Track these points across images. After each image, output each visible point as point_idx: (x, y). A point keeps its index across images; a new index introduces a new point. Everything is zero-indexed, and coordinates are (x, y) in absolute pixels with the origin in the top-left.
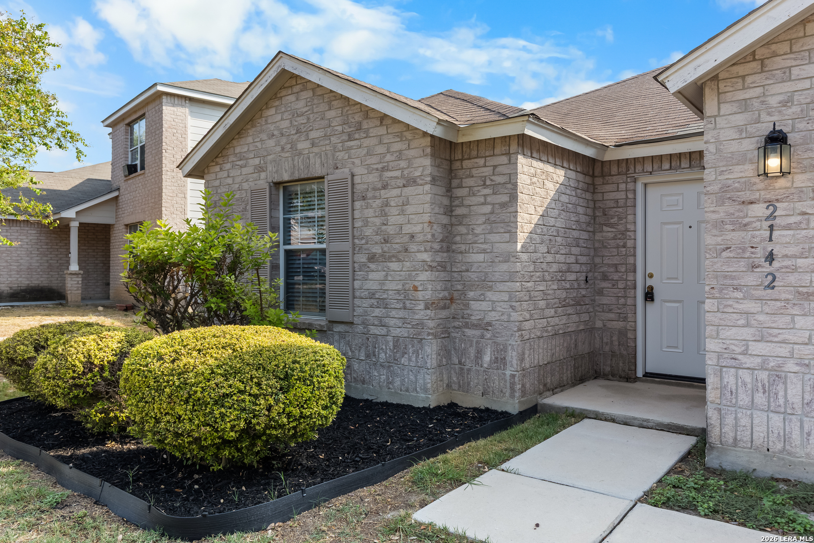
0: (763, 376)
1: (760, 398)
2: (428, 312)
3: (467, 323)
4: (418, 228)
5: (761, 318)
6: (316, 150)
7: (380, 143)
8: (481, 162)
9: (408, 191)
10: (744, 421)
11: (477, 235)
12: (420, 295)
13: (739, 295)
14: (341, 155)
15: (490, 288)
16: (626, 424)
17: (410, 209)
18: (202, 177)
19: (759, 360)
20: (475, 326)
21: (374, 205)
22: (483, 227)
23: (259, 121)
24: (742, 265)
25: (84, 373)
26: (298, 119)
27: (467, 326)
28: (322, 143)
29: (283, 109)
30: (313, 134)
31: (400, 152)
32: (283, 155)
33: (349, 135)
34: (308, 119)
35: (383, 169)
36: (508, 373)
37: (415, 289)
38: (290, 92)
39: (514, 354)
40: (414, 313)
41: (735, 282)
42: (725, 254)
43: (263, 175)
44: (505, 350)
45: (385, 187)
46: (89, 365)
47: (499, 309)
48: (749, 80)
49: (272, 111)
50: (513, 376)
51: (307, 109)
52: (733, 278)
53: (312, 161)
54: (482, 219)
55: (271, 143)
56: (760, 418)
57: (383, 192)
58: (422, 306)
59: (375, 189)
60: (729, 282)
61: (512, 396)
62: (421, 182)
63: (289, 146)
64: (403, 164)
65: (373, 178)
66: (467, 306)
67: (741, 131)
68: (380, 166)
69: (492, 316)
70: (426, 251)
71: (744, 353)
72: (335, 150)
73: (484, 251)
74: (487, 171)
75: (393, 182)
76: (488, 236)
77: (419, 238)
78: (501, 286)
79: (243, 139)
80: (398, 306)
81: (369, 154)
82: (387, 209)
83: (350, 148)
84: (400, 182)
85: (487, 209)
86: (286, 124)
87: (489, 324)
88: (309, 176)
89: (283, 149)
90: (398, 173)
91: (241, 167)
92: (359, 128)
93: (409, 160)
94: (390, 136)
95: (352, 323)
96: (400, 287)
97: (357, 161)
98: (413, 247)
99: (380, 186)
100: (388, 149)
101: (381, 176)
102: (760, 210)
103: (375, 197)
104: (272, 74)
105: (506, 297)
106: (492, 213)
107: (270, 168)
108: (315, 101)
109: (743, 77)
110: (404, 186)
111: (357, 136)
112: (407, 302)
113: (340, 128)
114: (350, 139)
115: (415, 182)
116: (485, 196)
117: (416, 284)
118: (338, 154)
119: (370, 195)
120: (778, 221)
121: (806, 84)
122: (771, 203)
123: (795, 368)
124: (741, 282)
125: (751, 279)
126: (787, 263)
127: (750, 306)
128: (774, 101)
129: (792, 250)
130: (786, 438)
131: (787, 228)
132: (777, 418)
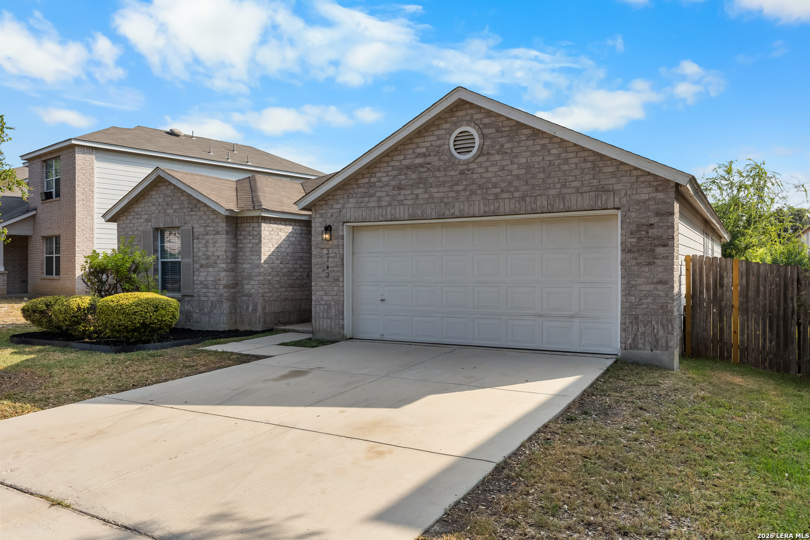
0: (326, 307)
1: (325, 315)
2: (225, 290)
3: (243, 294)
4: (220, 253)
5: (326, 287)
6: (176, 214)
7: (205, 214)
8: (248, 225)
9: (217, 237)
10: (321, 323)
11: (247, 256)
12: (221, 282)
13: (320, 280)
14: (187, 218)
15: (252, 279)
16: (303, 333)
17: (217, 245)
18: (115, 222)
19: (325, 302)
20: (246, 296)
21: (202, 242)
22: (249, 253)
23: (148, 196)
24: (321, 270)
25: (77, 311)
26: (167, 198)
27: (243, 296)
28: (179, 211)
29: (160, 192)
30: (174, 207)
31: (213, 219)
32: (160, 215)
33: (191, 209)
34: (172, 199)
35: (207, 226)
36: (258, 314)
37: (220, 280)
38: (163, 185)
39: (260, 306)
40: (219, 290)
41: (320, 276)
42: (317, 266)
43: (150, 224)
44: (257, 305)
45: (207, 234)
46: (79, 308)
47: (255, 288)
48: (323, 207)
49: (154, 193)
50: (260, 316)
51: (172, 194)
52: (319, 274)
53: (174, 219)
54: (248, 250)
55: (154, 208)
56: (325, 321)
57: (206, 236)
58: (222, 287)
59: (203, 235)
60: (318, 276)
61: (260, 324)
62: (222, 233)
63: (163, 211)
64: (214, 225)
65: (202, 230)
66: (243, 287)
67: (321, 224)
68: (205, 225)
69: (252, 291)
70: (224, 263)
71: (322, 300)
72: (185, 215)
73: (249, 263)
74: (251, 229)
75: (210, 232)
76: (251, 257)
77: (221, 257)
78: (255, 278)
79: (139, 205)
80: (213, 287)
81: (200, 218)
82: (208, 244)
83: (192, 215)
84: (213, 233)
85: (251, 245)
86: (161, 200)
87: (251, 294)
88: (173, 226)
89: (160, 212)
90: (212, 229)
91: (138, 219)
92: (196, 207)
93: (217, 223)
94: (209, 212)
95: (193, 296)
96: (213, 279)
97: (195, 222)
98: (219, 262)
99: (205, 234)
100: (208, 217)
101: (205, 229)
102: (325, 251)
103: (203, 239)
104: (154, 177)
105: (257, 283)
106: (252, 247)
107: (153, 220)
108: (176, 191)
109: (321, 206)
110: (215, 235)
111: (195, 210)
112: (216, 285)
113: (187, 205)
114: (192, 211)
115: (219, 233)
116: (250, 239)
117: (220, 277)
118: (186, 217)
119: (200, 237)
120: (330, 255)
121: (336, 211)
122: (328, 249)
123: (333, 304)
124: (321, 276)
125: (323, 275)
126: (332, 269)
127: (323, 284)
128: (329, 215)
129: (333, 265)
130: (331, 327)
131: (332, 257)
132: (329, 321)
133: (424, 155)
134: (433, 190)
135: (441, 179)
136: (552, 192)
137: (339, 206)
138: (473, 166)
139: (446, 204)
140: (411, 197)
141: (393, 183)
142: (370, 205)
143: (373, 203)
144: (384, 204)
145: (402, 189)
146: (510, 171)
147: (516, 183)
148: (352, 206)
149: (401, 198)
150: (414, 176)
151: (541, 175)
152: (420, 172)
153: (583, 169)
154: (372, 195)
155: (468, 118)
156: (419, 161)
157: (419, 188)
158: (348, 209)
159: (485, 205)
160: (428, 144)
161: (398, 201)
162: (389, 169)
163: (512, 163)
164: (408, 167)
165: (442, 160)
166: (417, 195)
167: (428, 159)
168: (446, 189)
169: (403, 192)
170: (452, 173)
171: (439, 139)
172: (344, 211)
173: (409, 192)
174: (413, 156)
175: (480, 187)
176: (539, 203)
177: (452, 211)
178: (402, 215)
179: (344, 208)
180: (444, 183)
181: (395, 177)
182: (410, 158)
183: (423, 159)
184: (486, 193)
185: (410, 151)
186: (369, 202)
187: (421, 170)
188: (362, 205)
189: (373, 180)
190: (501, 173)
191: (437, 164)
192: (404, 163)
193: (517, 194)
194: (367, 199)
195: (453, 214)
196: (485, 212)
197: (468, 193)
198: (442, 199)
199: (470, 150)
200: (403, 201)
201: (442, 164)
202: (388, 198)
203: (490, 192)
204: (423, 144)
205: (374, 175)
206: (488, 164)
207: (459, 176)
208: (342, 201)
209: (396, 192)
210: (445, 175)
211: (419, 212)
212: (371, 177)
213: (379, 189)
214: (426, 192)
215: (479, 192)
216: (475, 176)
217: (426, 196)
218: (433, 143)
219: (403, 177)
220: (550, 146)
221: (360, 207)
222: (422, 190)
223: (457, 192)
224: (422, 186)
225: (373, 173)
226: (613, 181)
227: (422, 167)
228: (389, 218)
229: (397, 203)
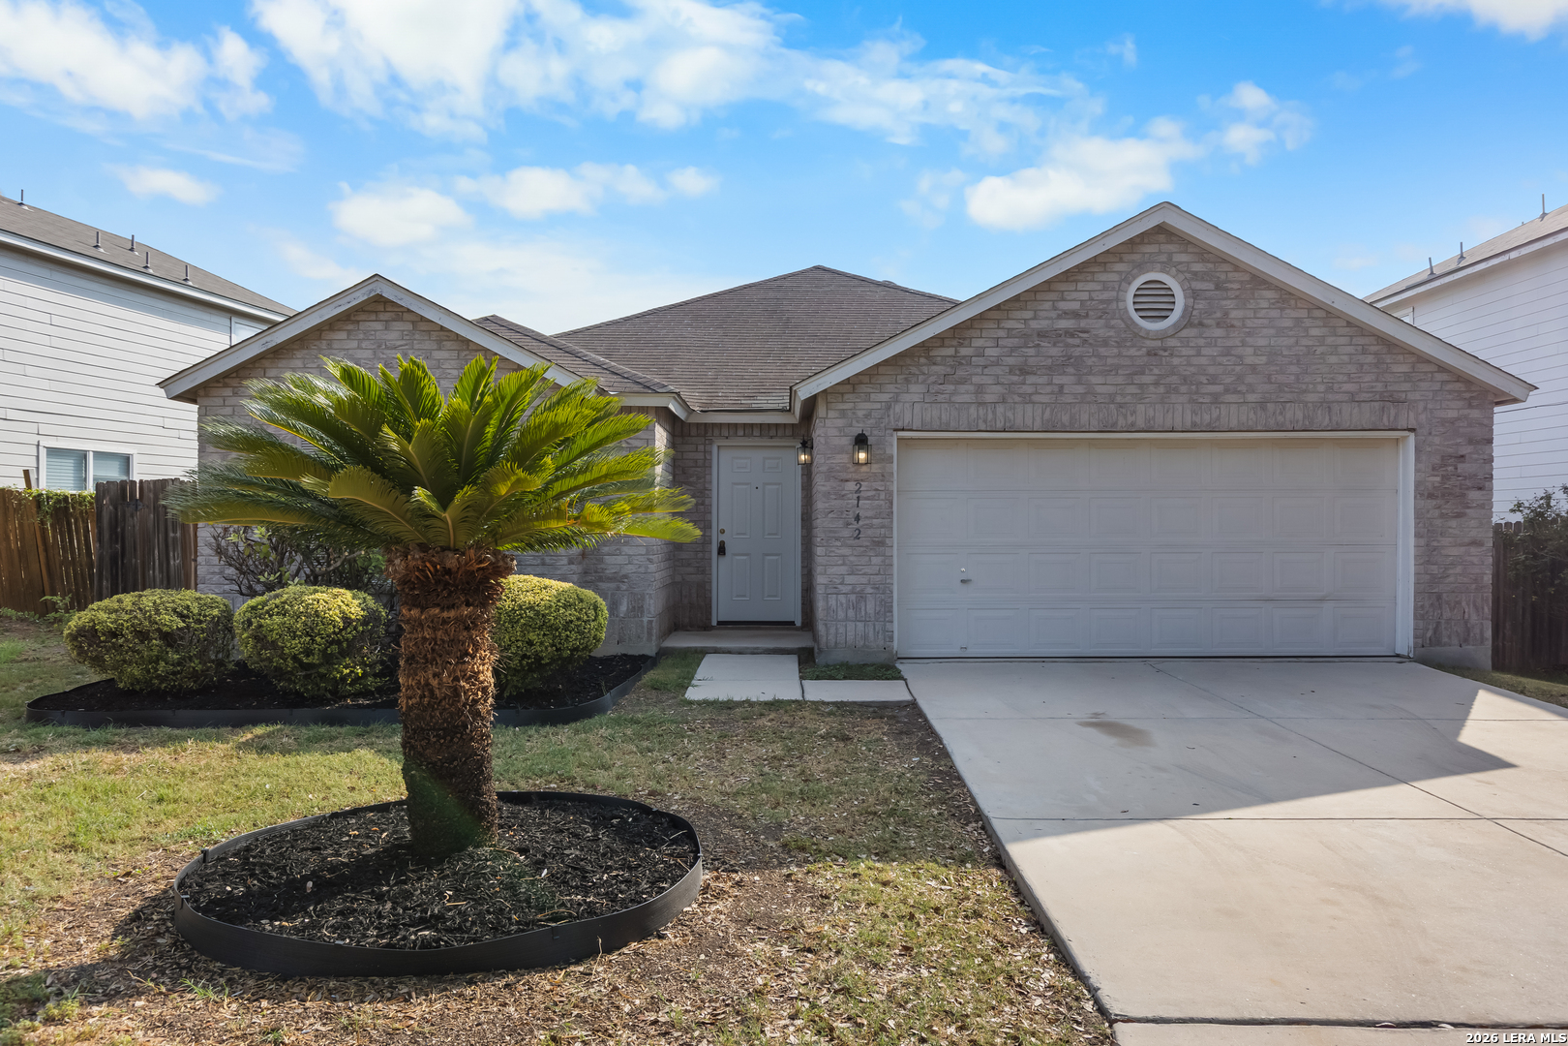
0: (853, 597)
1: (851, 613)
3: (600, 577)
5: (852, 559)
10: (841, 630)
13: (838, 544)
15: (627, 543)
18: (195, 403)
20: (610, 580)
23: (315, 342)
24: (840, 523)
27: (601, 580)
29: (361, 336)
36: (646, 619)
38: (373, 318)
39: (653, 602)
41: (834, 535)
42: (830, 515)
44: (643, 599)
47: (636, 562)
48: (846, 396)
49: (342, 335)
50: (651, 622)
51: (403, 342)
52: (835, 532)
56: (851, 626)
60: (829, 535)
61: (650, 640)
66: (601, 561)
67: (841, 431)
69: (629, 569)
71: (842, 583)
87: (626, 577)
102: (851, 486)
104: (359, 297)
109: (842, 394)
120: (862, 494)
121: (878, 406)
122: (858, 482)
123: (871, 591)
124: (840, 535)
125: (846, 533)
126: (867, 522)
127: (845, 551)
128: (860, 414)
129: (870, 513)
130: (865, 637)
131: (867, 498)
132: (860, 625)
133: (1075, 315)
134: (1094, 380)
135: (1110, 361)
136: (1311, 397)
137: (885, 397)
138: (1172, 342)
139: (1121, 406)
140: (1048, 389)
141: (1011, 361)
142: (958, 399)
143: (965, 396)
144: (989, 398)
145: (1028, 373)
146: (1240, 357)
147: (1250, 379)
148: (916, 398)
149: (1029, 389)
150: (1055, 351)
151: (1294, 369)
152: (1067, 345)
153: (1362, 365)
154: (963, 381)
155: (1163, 258)
156: (1064, 324)
157: (1064, 373)
158: (907, 405)
159: (1194, 412)
160: (1085, 296)
161: (1020, 395)
162: (1001, 333)
163: (1244, 344)
164: (1042, 334)
165: (1113, 327)
166: (1061, 387)
167: (1083, 324)
168: (1120, 380)
169: (1031, 379)
170: (1133, 352)
171: (1105, 289)
172: (898, 408)
173: (1043, 380)
174: (1054, 314)
175: (1185, 380)
176: (1289, 415)
177: (1130, 419)
178: (1029, 422)
179: (897, 401)
180: (1115, 369)
181: (1013, 349)
182: (1047, 318)
183: (1073, 321)
184: (1196, 393)
185: (1047, 305)
186: (954, 393)
187: (1070, 341)
188: (940, 398)
189: (964, 351)
190: (1224, 360)
191: (1103, 333)
192: (1034, 324)
193: (1251, 398)
194: (952, 387)
195: (1132, 425)
196: (1194, 424)
197: (1162, 389)
198: (1112, 397)
199: (1163, 314)
200: (1030, 395)
201: (1112, 333)
202: (998, 389)
203: (1204, 391)
204: (1074, 295)
205: (966, 342)
206: (1201, 342)
207: (1146, 359)
208: (891, 388)
209: (1015, 378)
210: (1119, 355)
211: (1065, 419)
212: (961, 345)
213: (979, 370)
214: (1079, 383)
215: (1183, 389)
216: (1176, 361)
217: (1080, 389)
218: (1094, 295)
219: (1031, 352)
220: (1308, 323)
221: (935, 402)
222: (1072, 378)
223: (1141, 386)
224: (1071, 370)
225: (964, 339)
226: (1406, 386)
227: (1072, 336)
228: (1000, 425)
229: (1017, 399)
